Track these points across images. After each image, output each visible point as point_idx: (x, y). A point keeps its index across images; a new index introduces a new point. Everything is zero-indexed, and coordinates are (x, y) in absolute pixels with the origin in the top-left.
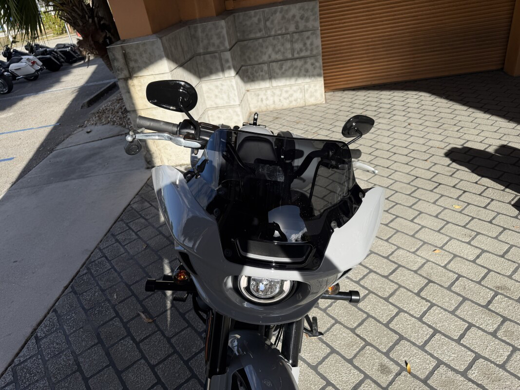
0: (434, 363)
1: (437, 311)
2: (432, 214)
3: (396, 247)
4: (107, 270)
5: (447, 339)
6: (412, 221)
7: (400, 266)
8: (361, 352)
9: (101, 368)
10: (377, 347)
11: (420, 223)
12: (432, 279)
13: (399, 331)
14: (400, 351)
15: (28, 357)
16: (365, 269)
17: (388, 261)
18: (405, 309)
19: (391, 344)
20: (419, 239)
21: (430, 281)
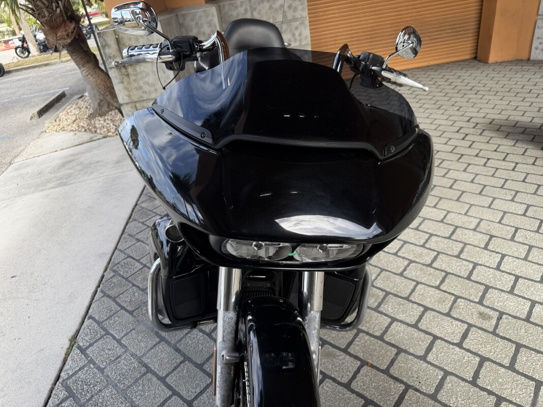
0: (529, 304)
1: (510, 260)
2: (467, 180)
3: (446, 212)
4: (140, 270)
5: (531, 282)
6: (451, 187)
7: (457, 227)
8: (455, 305)
9: (175, 365)
10: (468, 298)
11: (459, 189)
12: (493, 234)
13: (482, 282)
14: (492, 299)
15: (77, 369)
16: (425, 234)
17: (444, 224)
18: (480, 263)
19: (480, 294)
20: (465, 203)
21: (492, 236)
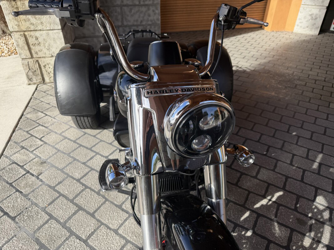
1: (309, 174)
2: (270, 111)
3: (260, 134)
6: (260, 116)
7: (269, 146)
8: (279, 212)
10: (287, 206)
11: (266, 117)
14: (303, 207)
17: (260, 144)
18: (289, 176)
21: (294, 155)
